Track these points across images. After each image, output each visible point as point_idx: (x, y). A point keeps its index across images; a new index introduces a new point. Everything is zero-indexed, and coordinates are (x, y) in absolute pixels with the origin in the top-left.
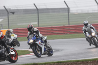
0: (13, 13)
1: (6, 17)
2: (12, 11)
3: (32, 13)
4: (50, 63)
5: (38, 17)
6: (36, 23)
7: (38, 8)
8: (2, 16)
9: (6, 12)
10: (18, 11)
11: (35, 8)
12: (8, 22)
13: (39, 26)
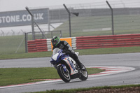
0: (77, 15)
1: (67, 21)
2: (76, 12)
3: (104, 15)
4: (128, 86)
5: (113, 21)
6: (110, 29)
7: (112, 7)
8: (61, 18)
9: (67, 13)
10: (84, 11)
11: (108, 7)
12: (70, 27)
13: (113, 33)
